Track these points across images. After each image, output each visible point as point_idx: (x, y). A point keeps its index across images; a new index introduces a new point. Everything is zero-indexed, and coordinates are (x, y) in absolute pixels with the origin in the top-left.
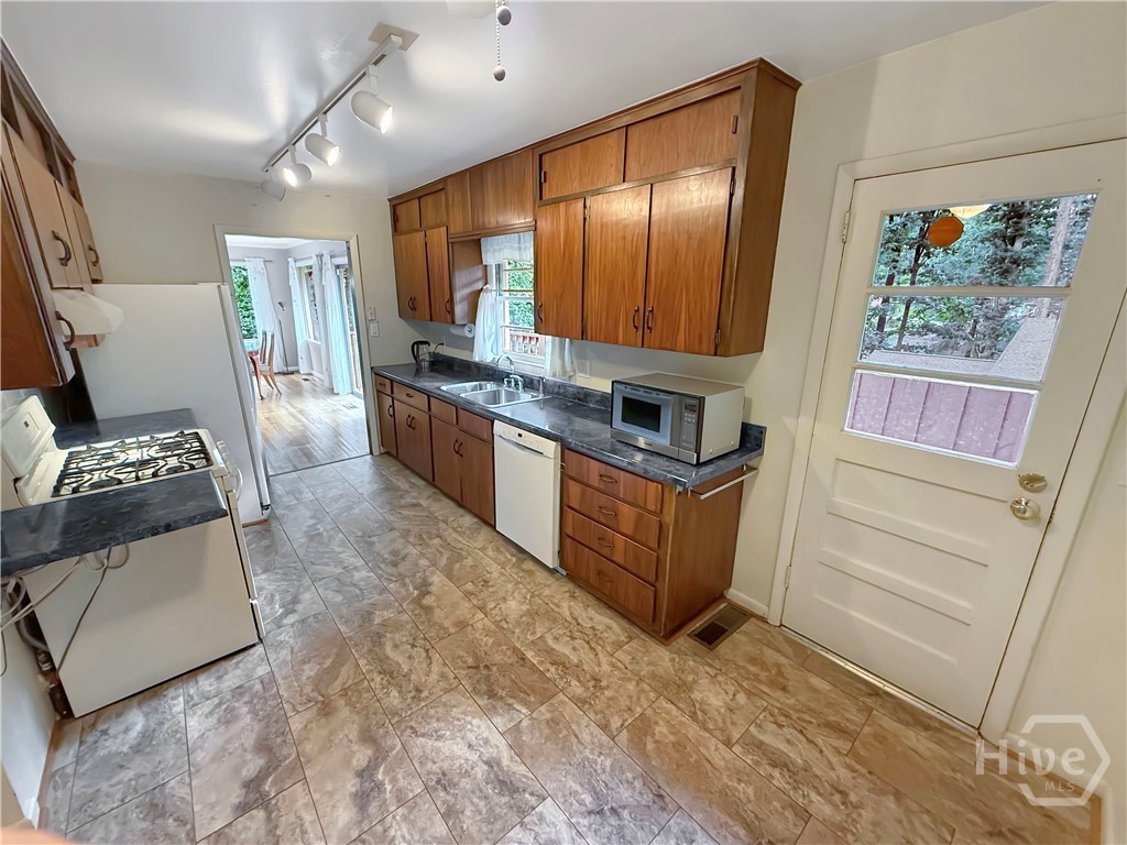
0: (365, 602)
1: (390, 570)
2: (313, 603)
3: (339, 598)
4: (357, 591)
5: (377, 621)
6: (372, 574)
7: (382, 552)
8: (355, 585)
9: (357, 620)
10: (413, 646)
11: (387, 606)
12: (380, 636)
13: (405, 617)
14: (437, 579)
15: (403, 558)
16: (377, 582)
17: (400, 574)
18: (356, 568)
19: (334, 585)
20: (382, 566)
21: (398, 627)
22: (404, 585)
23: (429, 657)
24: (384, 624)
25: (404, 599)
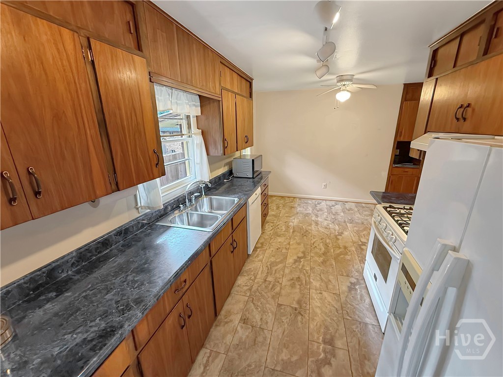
0: (322, 269)
1: (302, 276)
2: (342, 282)
3: (331, 277)
4: (322, 276)
5: (322, 259)
6: (311, 280)
7: (298, 290)
8: (321, 279)
9: (328, 263)
10: (316, 247)
11: (315, 261)
12: (323, 254)
13: (312, 255)
14: (290, 260)
15: (292, 280)
16: (312, 275)
17: (301, 272)
18: (316, 290)
19: (330, 286)
20: (304, 282)
21: (316, 253)
22: (303, 266)
23: (314, 243)
24: (320, 256)
25: (308, 260)
